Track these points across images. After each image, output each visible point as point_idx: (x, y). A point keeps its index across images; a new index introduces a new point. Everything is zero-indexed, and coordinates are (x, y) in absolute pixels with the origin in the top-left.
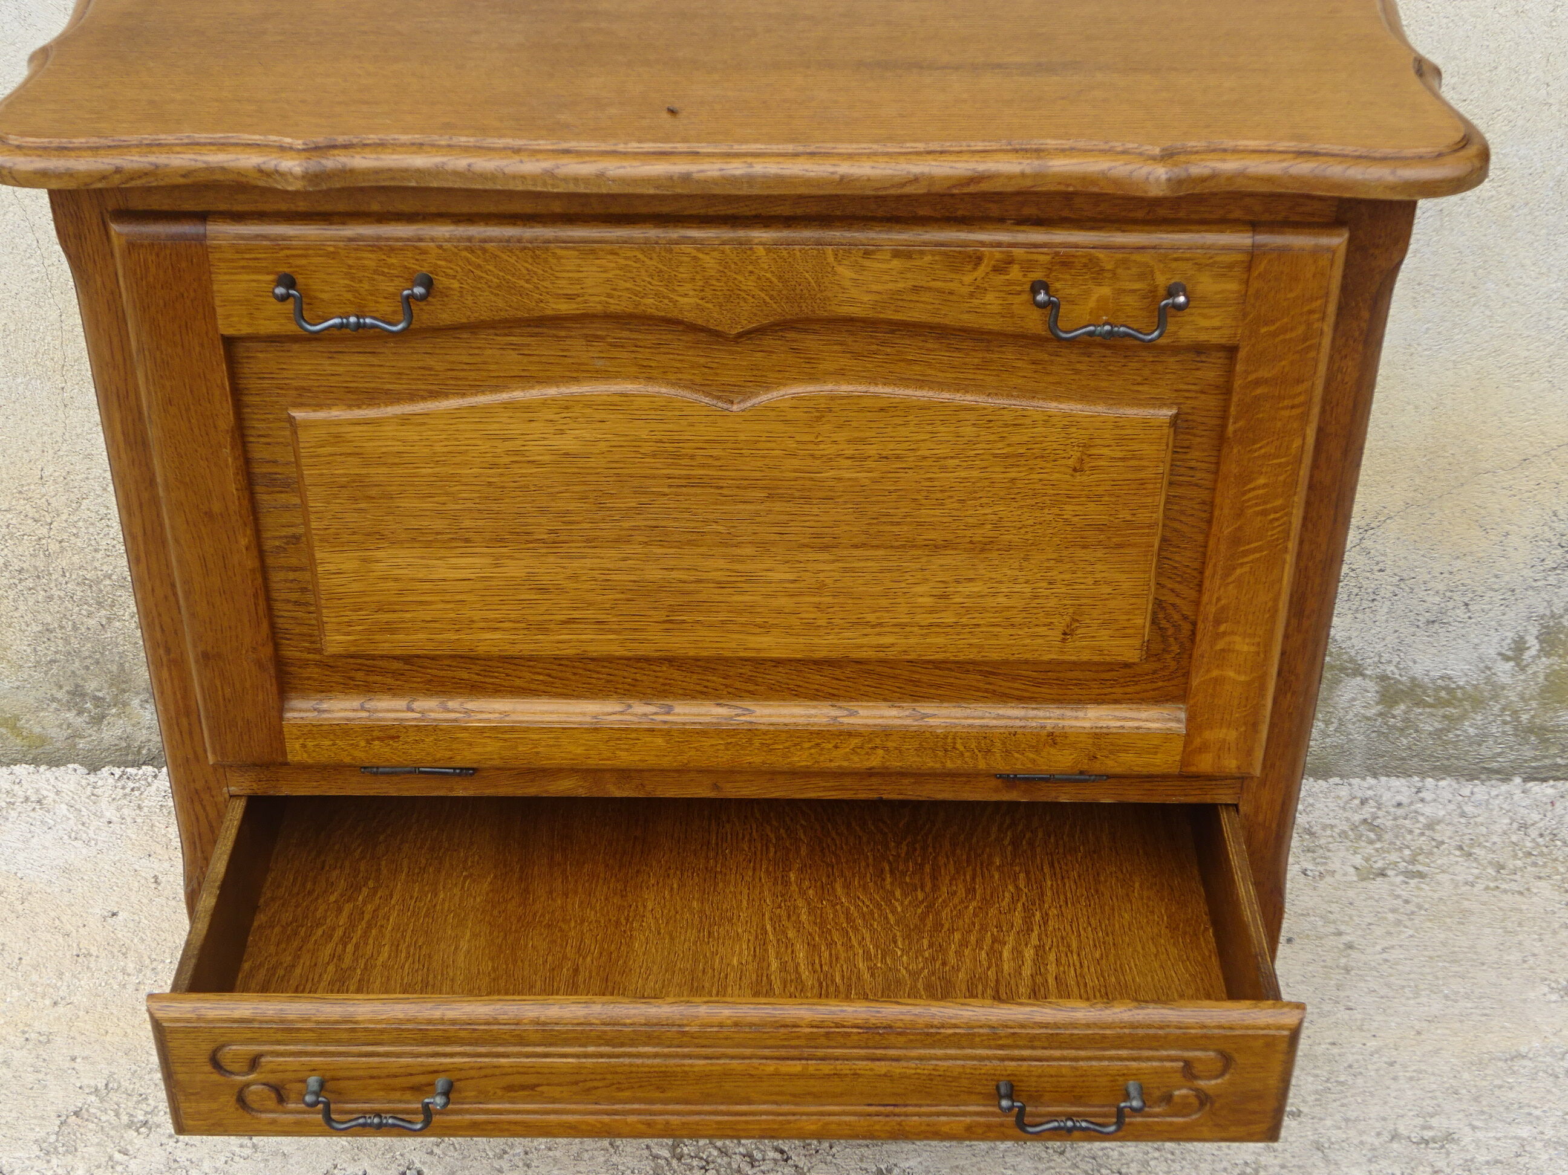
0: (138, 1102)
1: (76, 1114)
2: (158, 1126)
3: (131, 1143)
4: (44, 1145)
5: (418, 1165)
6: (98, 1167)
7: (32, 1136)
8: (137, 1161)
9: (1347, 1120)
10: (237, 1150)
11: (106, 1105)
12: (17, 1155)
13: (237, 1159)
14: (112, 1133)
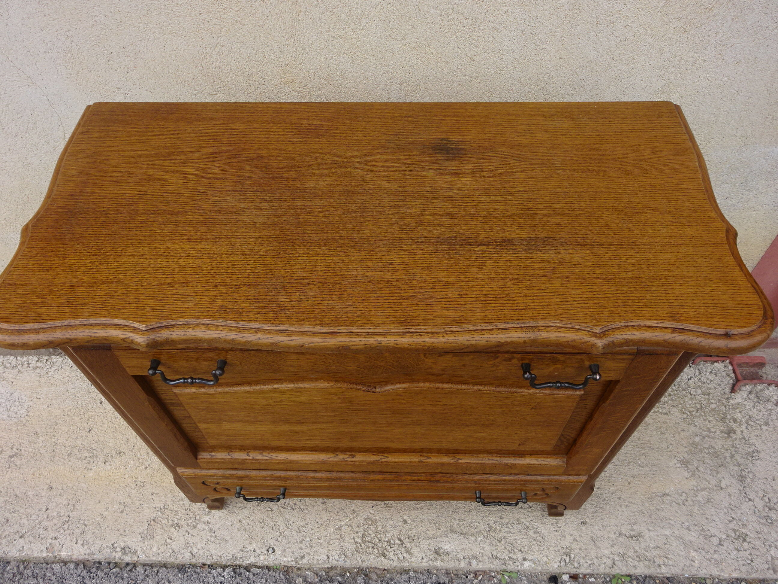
0: (175, 515)
1: (154, 520)
2: (182, 526)
3: (173, 534)
4: (143, 535)
5: (273, 546)
6: (161, 545)
7: (138, 531)
8: (175, 543)
9: (603, 526)
10: (209, 538)
11: (164, 516)
12: (133, 540)
13: (209, 542)
14: (166, 529)
